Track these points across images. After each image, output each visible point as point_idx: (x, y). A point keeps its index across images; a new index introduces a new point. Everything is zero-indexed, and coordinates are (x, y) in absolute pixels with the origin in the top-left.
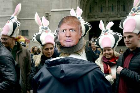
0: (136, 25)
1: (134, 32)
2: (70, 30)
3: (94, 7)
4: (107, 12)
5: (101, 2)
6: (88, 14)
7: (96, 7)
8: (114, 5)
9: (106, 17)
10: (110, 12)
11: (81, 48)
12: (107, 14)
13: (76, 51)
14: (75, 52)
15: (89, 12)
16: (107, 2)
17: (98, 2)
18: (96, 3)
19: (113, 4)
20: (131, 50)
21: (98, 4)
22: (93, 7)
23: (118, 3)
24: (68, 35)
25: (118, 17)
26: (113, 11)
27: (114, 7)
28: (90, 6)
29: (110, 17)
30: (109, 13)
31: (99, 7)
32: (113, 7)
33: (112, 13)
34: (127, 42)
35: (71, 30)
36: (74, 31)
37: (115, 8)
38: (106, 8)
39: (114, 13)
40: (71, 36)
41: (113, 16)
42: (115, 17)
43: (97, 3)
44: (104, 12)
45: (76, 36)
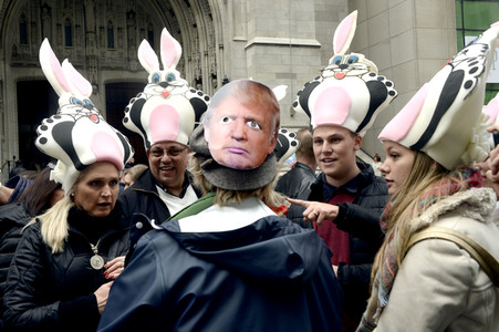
0: (350, 107)
1: (345, 126)
2: (247, 120)
3: (40, 25)
4: (89, 48)
5: (65, 6)
6: (15, 48)
7: (46, 24)
8: (116, 25)
9: (88, 68)
10: (103, 49)
11: (266, 182)
12: (93, 57)
13: (252, 187)
14: (246, 188)
15: (18, 40)
16: (90, 11)
17: (53, 5)
18: (45, 10)
19: (110, 22)
20: (329, 180)
21: (53, 11)
22: (34, 24)
23: (128, 18)
24: (238, 134)
25: (130, 71)
26: (111, 45)
27: (115, 32)
28: (23, 16)
29: (104, 68)
30: (97, 52)
31: (59, 25)
32: (111, 32)
33: (108, 54)
34: (328, 153)
35: (249, 123)
36: (257, 127)
37: (121, 37)
38: (87, 32)
39: (116, 55)
40: (246, 140)
41: (113, 66)
42: (121, 69)
43: (49, 9)
44: (80, 49)
45: (262, 142)
